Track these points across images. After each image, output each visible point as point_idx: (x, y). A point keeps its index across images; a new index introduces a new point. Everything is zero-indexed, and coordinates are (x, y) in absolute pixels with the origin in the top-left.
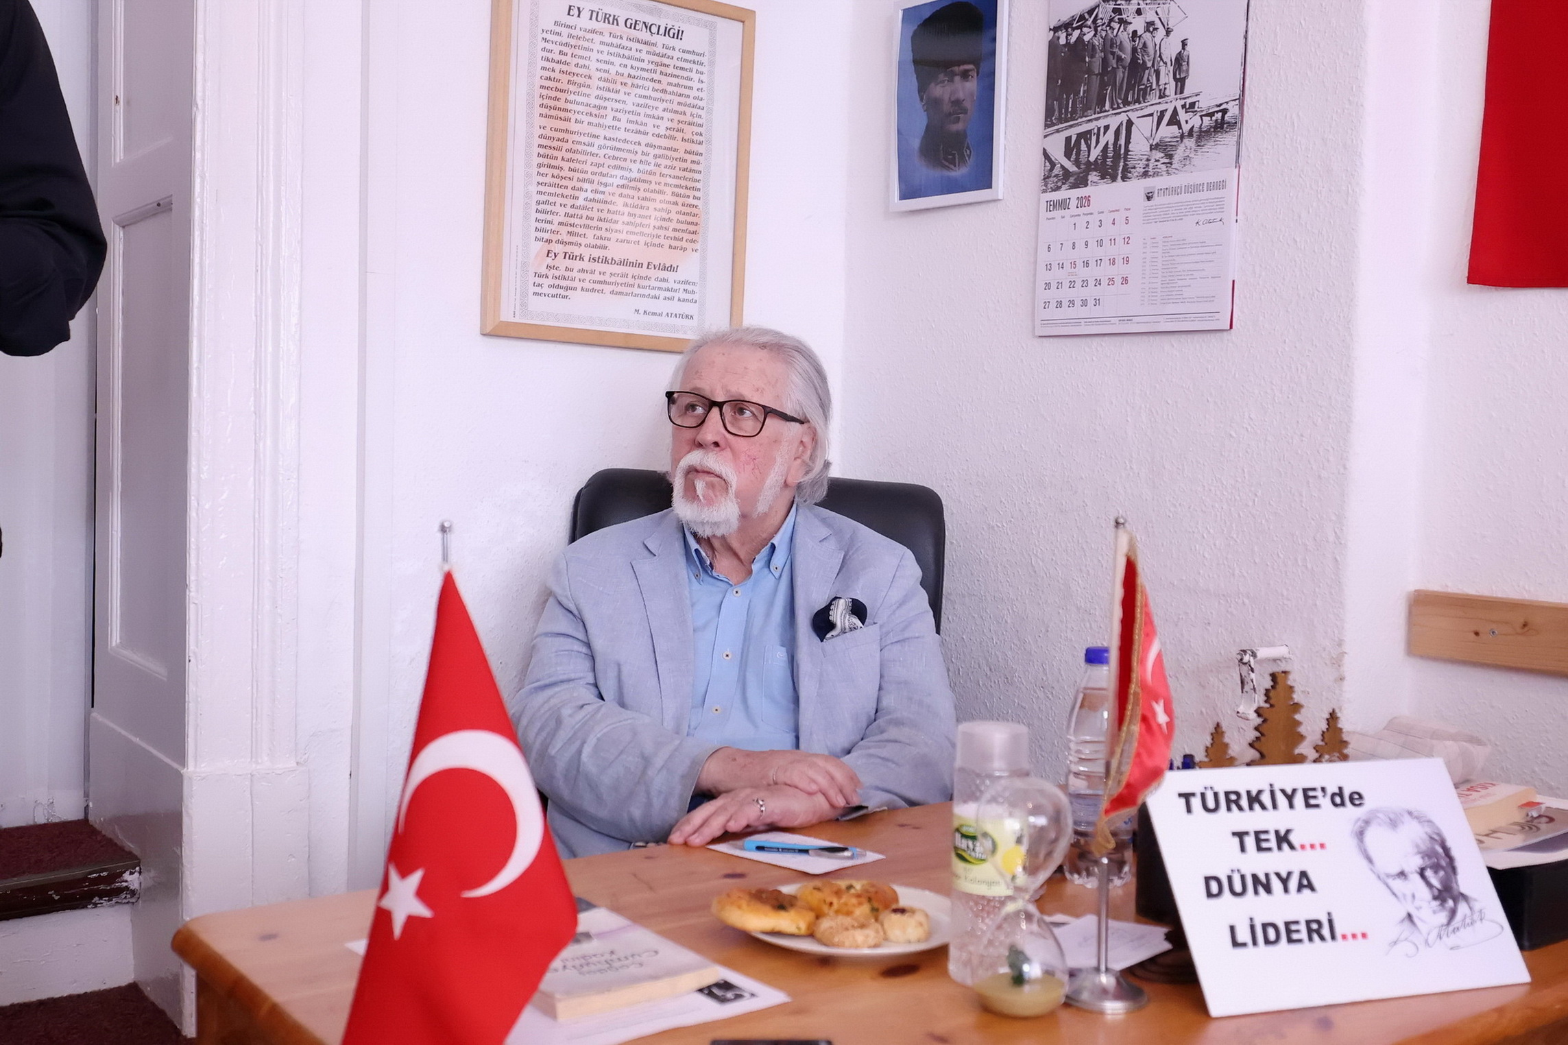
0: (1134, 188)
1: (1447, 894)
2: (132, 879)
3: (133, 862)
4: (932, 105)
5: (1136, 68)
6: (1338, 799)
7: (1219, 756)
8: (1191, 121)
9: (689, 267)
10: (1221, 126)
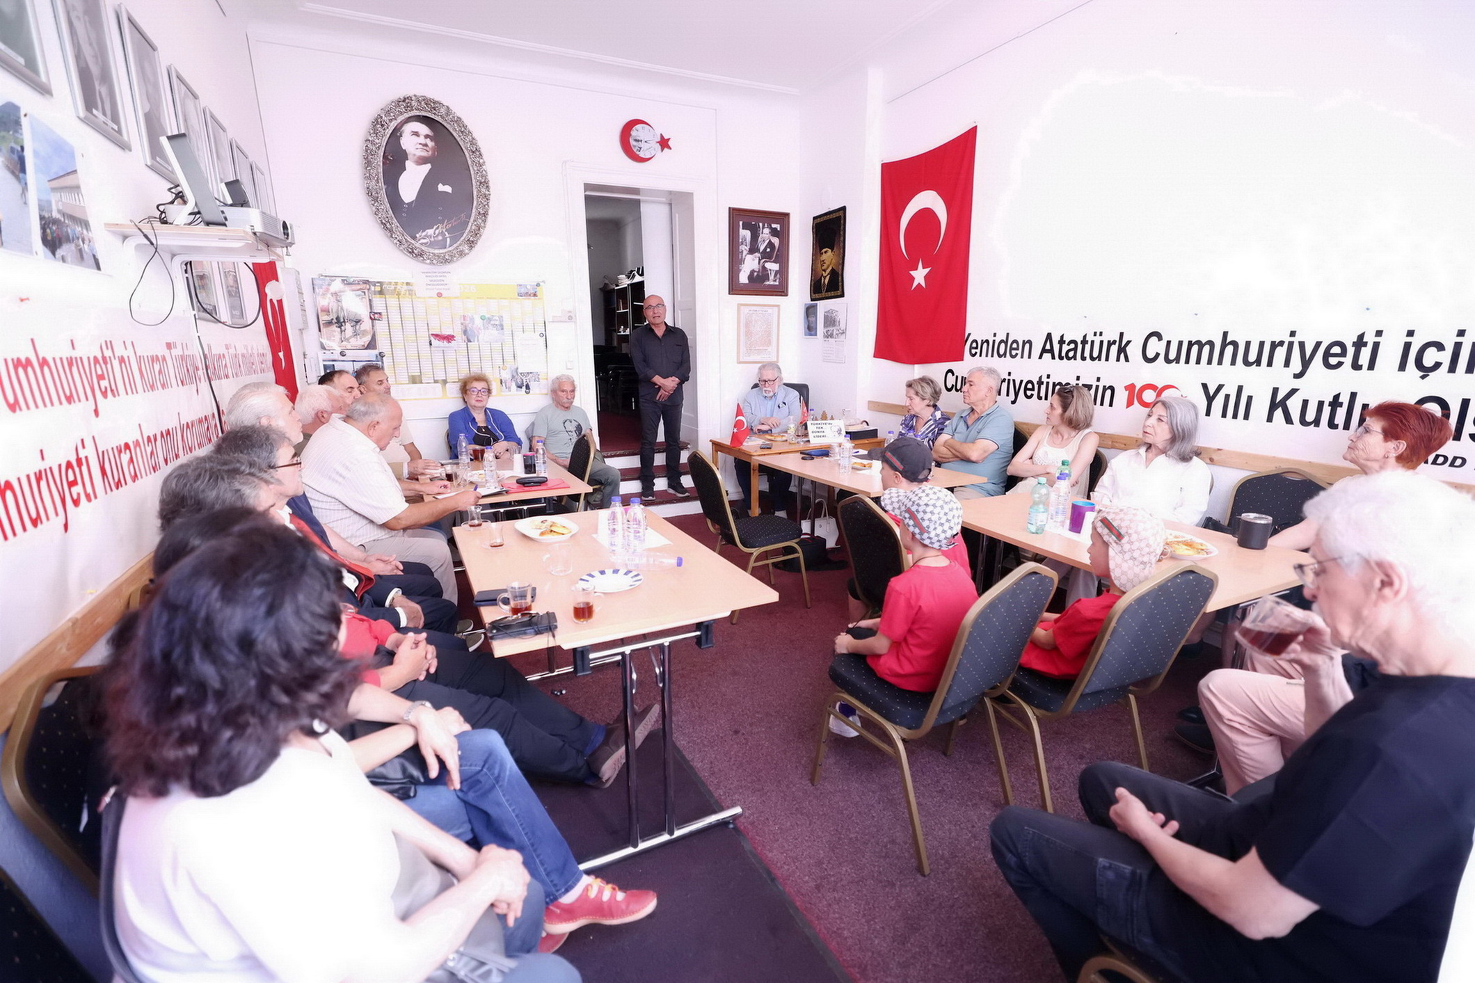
0: (833, 340)
1: (840, 434)
2: (689, 446)
3: (689, 444)
4: (808, 321)
5: (834, 321)
6: (829, 424)
7: (816, 420)
8: (840, 331)
9: (770, 349)
10: (843, 333)
